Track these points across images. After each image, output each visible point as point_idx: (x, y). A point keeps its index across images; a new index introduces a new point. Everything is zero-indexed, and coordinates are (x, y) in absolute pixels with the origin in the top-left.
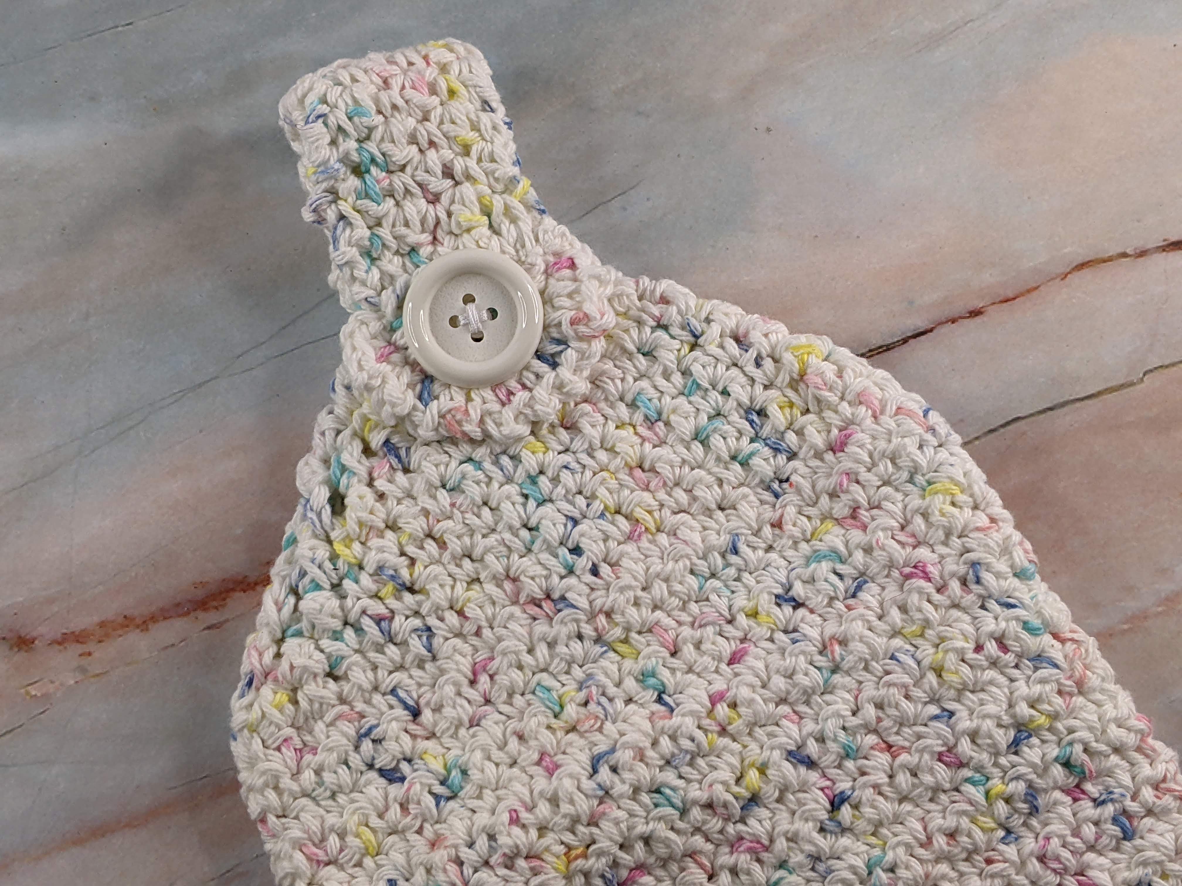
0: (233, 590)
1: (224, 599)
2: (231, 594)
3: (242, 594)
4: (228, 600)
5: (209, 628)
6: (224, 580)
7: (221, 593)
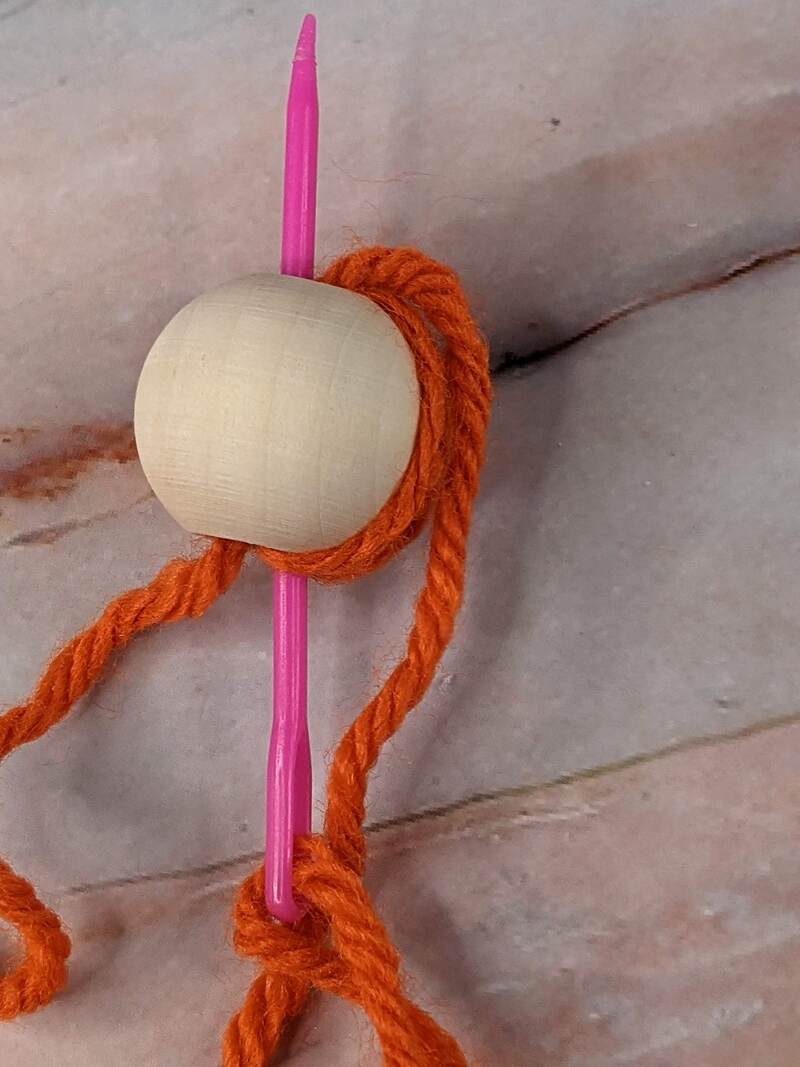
0: (94, 454)
1: (71, 475)
2: (90, 464)
3: (116, 464)
4: (80, 477)
5: (25, 539)
6: (76, 429)
7: (65, 459)
